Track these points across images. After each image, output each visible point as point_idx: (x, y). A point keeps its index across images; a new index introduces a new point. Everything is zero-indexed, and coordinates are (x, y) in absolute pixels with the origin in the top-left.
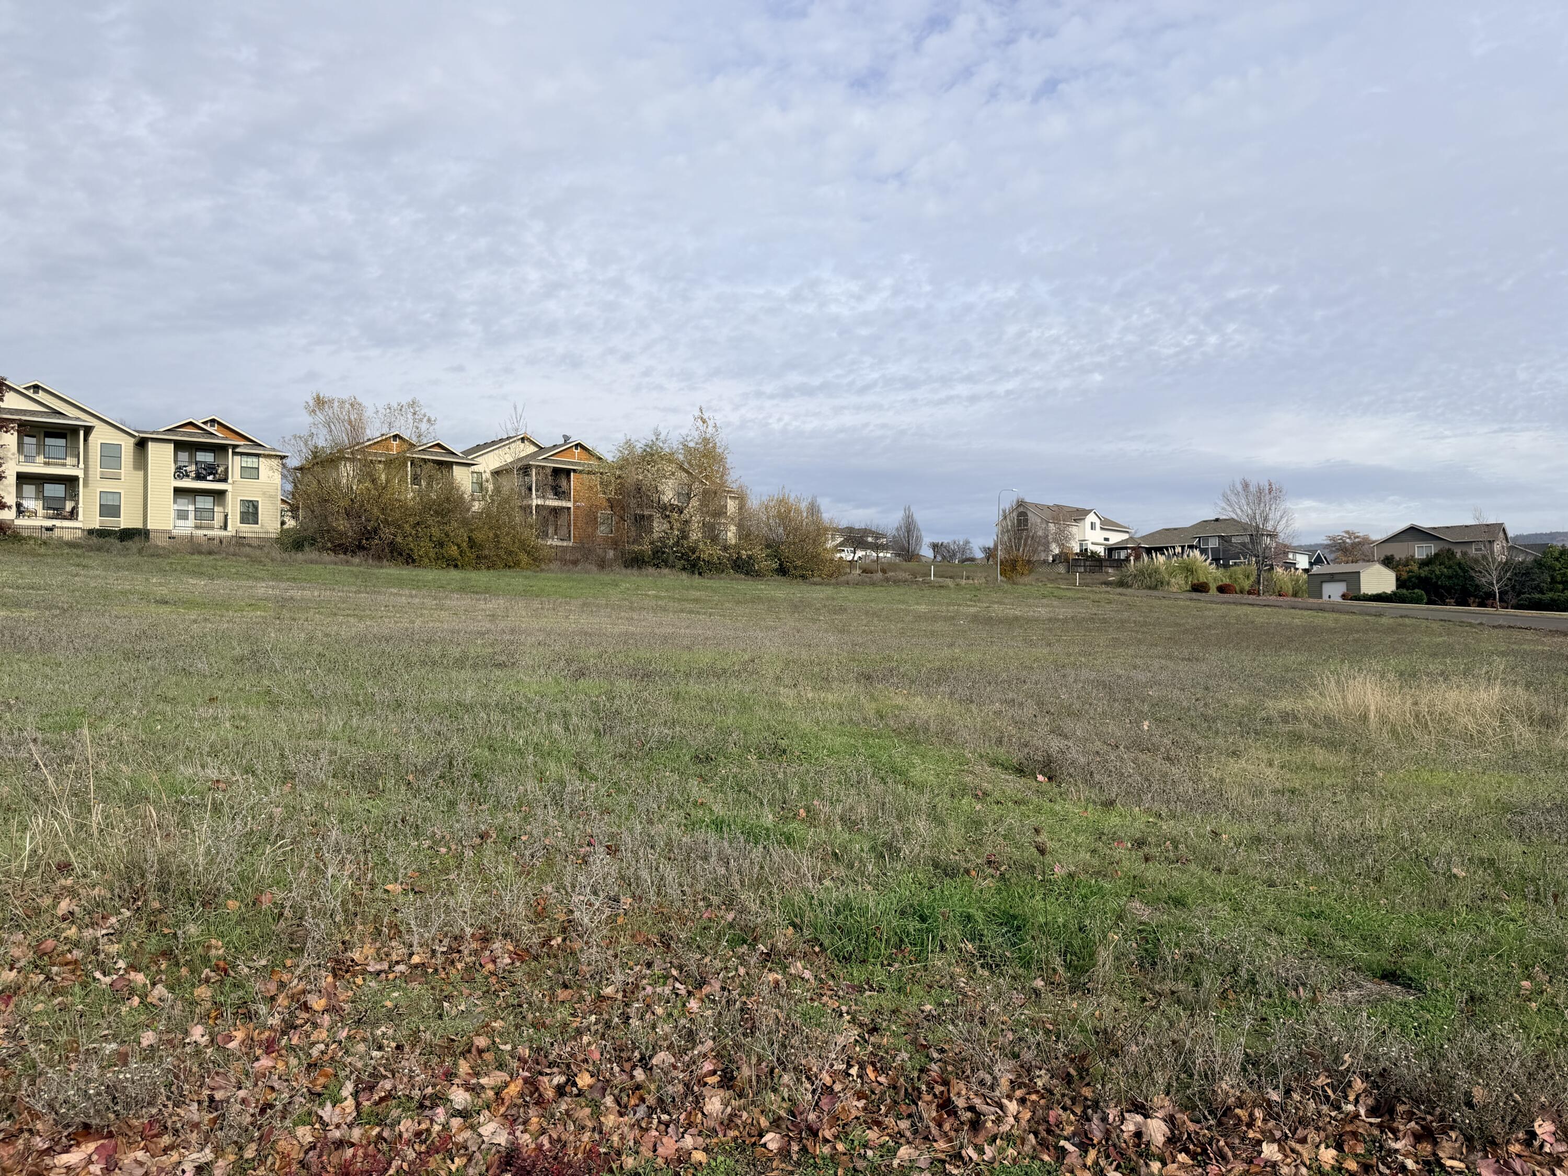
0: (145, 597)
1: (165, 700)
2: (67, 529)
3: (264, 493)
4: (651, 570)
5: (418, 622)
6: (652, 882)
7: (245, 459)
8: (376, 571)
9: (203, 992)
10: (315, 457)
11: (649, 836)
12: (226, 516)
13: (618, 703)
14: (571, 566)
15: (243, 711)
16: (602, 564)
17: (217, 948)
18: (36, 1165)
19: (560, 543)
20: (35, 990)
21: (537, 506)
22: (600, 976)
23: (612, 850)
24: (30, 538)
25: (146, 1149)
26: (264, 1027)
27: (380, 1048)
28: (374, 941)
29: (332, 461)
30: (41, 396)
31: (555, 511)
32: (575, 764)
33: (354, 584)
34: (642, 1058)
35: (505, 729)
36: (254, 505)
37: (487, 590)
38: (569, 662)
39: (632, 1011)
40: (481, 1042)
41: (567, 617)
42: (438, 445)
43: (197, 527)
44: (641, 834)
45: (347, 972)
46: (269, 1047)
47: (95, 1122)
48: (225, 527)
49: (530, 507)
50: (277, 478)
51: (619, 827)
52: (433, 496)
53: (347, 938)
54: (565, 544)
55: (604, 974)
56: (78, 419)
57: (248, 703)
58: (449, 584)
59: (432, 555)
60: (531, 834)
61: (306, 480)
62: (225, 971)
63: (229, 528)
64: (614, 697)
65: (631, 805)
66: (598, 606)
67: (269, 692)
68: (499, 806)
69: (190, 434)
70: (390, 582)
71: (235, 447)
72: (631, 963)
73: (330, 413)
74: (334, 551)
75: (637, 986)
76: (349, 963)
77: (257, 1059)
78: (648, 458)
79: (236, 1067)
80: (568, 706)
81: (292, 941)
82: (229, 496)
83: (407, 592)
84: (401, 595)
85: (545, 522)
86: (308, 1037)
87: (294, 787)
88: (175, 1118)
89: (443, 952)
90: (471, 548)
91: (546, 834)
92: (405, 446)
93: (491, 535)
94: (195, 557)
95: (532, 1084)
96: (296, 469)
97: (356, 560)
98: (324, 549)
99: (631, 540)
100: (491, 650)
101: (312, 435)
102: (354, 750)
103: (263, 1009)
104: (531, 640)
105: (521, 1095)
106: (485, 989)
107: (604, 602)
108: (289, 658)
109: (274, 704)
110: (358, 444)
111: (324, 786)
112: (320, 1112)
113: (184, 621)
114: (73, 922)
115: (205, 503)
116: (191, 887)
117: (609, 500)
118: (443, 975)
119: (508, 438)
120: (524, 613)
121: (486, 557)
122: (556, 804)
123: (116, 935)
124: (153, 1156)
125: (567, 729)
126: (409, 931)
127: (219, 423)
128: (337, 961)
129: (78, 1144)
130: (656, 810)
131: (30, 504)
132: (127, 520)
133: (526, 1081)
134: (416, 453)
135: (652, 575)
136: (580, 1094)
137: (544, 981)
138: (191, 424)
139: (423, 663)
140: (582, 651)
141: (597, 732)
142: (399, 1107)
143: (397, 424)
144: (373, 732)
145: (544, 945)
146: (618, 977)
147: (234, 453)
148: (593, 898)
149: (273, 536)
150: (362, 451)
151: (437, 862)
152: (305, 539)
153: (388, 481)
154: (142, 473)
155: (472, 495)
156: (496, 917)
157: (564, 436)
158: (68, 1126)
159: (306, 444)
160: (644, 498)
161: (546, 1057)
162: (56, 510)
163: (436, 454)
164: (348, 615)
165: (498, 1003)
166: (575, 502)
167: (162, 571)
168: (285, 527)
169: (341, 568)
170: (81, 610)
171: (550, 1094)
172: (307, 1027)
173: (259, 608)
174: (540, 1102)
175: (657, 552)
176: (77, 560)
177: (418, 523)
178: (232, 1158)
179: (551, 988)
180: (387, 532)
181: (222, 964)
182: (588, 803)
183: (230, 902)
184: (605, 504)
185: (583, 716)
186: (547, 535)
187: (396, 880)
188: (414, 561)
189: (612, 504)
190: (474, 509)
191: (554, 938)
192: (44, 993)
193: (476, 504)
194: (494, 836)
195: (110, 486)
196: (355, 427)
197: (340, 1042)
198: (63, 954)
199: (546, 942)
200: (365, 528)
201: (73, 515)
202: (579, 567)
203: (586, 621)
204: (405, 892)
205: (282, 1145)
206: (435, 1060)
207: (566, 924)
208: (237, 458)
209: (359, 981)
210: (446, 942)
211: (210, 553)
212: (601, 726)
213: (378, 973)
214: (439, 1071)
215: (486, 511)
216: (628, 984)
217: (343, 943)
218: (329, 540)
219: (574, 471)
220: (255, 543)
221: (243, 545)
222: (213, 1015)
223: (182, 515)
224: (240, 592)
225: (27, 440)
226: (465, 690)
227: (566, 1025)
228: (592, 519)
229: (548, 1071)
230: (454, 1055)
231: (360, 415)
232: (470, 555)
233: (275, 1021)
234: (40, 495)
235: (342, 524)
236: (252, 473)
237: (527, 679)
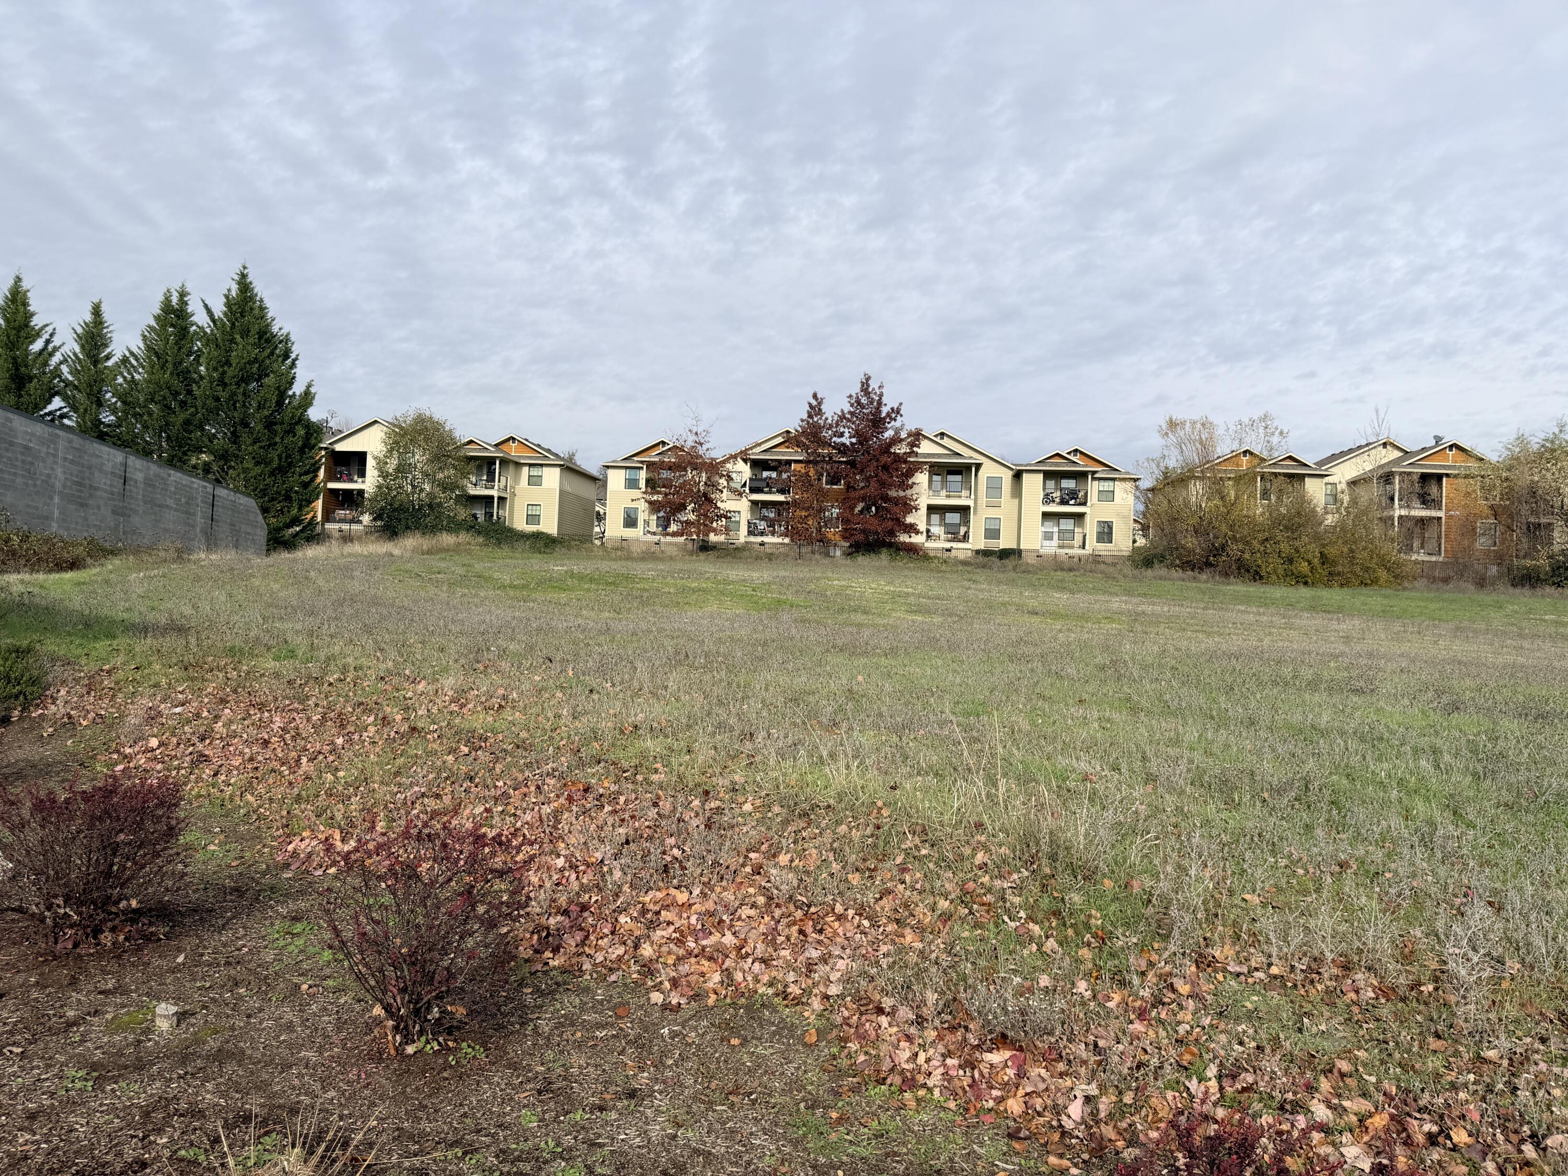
0: (1020, 608)
1: (1043, 698)
2: (962, 550)
3: (1118, 515)
4: (1549, 590)
5: (1267, 641)
6: (1548, 952)
7: (1102, 483)
8: (1222, 587)
9: (1085, 953)
10: (1166, 478)
11: (1543, 900)
12: (1084, 536)
13: (1504, 744)
14: (1441, 584)
15: (1107, 714)
16: (1481, 583)
17: (1096, 919)
18: (970, 1055)
19: (1427, 558)
20: (963, 919)
21: (1400, 517)
22: (1481, 1036)
23: (1498, 907)
24: (935, 557)
25: (1046, 1067)
26: (1137, 997)
27: (1241, 1043)
28: (1234, 944)
29: (1183, 480)
30: (946, 442)
31: (1422, 521)
32: (1448, 806)
33: (1202, 600)
34: (1533, 1136)
35: (1364, 759)
36: (1109, 525)
37: (1340, 610)
38: (1439, 693)
39: (1520, 1082)
40: (1344, 1066)
41: (1435, 642)
42: (1290, 458)
43: (1060, 547)
44: (1532, 896)
45: (1209, 966)
46: (1142, 1015)
47: (1010, 1034)
48: (1084, 547)
49: (1391, 518)
50: (1131, 499)
51: (1504, 882)
52: (1283, 510)
53: (1208, 935)
54: (1434, 559)
55: (1485, 1036)
56: (971, 458)
57: (1111, 706)
58: (1298, 602)
59: (1280, 572)
60: (1396, 873)
61: (1157, 500)
62: (1103, 940)
63: (1087, 547)
64: (1497, 738)
65: (1519, 862)
66: (1475, 631)
67: (1129, 700)
68: (1358, 837)
69: (1056, 464)
70: (1238, 599)
71: (1094, 473)
72: (1520, 1033)
73: (1182, 434)
74: (1182, 568)
75: (1528, 1059)
76: (1210, 958)
77: (1131, 1022)
78: (1547, 455)
79: (1114, 1025)
80: (1439, 742)
81: (1159, 927)
82: (1088, 518)
83: (1254, 609)
84: (1248, 613)
85: (1410, 535)
86: (1175, 1015)
87: (1155, 788)
88: (1068, 1050)
89: (1302, 970)
90: (1323, 564)
91: (1414, 875)
92: (1256, 461)
93: (1345, 550)
94: (1059, 573)
95: (1399, 1122)
96: (1148, 490)
97: (1204, 577)
98: (1173, 565)
99: (1522, 554)
100: (1346, 674)
101: (1164, 457)
102: (1210, 761)
103: (1136, 981)
104: (1390, 666)
105: (1387, 1130)
106: (1346, 1016)
107: (1483, 626)
108: (1145, 667)
109: (1135, 710)
110: (1208, 462)
111: (1182, 792)
112: (1187, 1083)
113: (1051, 630)
114: (986, 872)
115: (1067, 524)
116: (1074, 861)
117: (1492, 507)
118: (1302, 992)
119: (1367, 445)
120: (1383, 636)
121: (1339, 574)
122: (1425, 846)
123: (1018, 889)
124: (1052, 1076)
125: (1437, 767)
126: (1268, 942)
127: (1081, 453)
128: (1200, 955)
129: (998, 1049)
130: (1554, 872)
131: (936, 530)
132: (1005, 542)
133: (1392, 1117)
134: (1265, 467)
135: (1549, 596)
136: (1454, 1149)
137: (1413, 1025)
138: (1058, 455)
139: (1275, 683)
140: (1455, 682)
141: (1475, 775)
142: (1260, 1101)
143: (1248, 440)
144: (1227, 746)
145: (1412, 989)
146: (1504, 1043)
147: (1094, 479)
148: (1471, 954)
149: (1125, 554)
150: (1212, 469)
151: (1295, 882)
152: (1155, 556)
153: (1237, 498)
154: (1017, 501)
155: (1325, 508)
156: (1358, 948)
157: (1435, 437)
158: (991, 1032)
159: (1158, 466)
160: (1541, 504)
161: (1415, 1100)
162: (955, 535)
163: (1288, 467)
164: (1197, 631)
165: (1361, 1033)
166: (1448, 510)
167: (1032, 585)
168: (1136, 545)
169: (1189, 584)
170: (973, 617)
171: (1420, 1138)
172: (1174, 1006)
173: (1114, 621)
174: (1408, 1142)
175: (1558, 568)
176: (969, 576)
177: (1267, 539)
178: (1114, 1098)
179: (1421, 1033)
180: (1234, 549)
181: (1100, 933)
182: (1465, 851)
183: (1106, 881)
184: (1487, 511)
185: (1456, 755)
186: (1411, 549)
187: (1254, 891)
188: (1261, 578)
189: (1495, 511)
190: (1326, 523)
191: (1424, 984)
192: (968, 924)
193: (1330, 517)
194: (1355, 867)
195: (993, 513)
196: (1205, 446)
197: (1204, 1028)
198: (979, 895)
199: (1416, 985)
200: (1213, 545)
201: (965, 538)
202: (1451, 585)
203: (1459, 648)
204: (1264, 905)
205: (1154, 1101)
206: (1295, 1070)
207: (1438, 973)
208: (1096, 483)
209: (1220, 977)
210: (1305, 960)
211: (1071, 570)
212: (1480, 768)
213: (1238, 975)
214: (1300, 1081)
215: (1342, 525)
216: (1515, 1053)
217: (1205, 939)
218: (1178, 557)
219: (1447, 475)
220: (1109, 560)
221: (1099, 562)
222: (1094, 975)
223: (1048, 536)
224: (1097, 606)
225: (935, 478)
226: (1320, 714)
227: (1438, 1076)
228: (1469, 529)
229: (1418, 1115)
230: (1314, 1069)
231: (1211, 435)
232: (1322, 571)
233: (1146, 993)
234: (943, 522)
235: (1190, 542)
236: (1108, 496)
237: (1389, 708)
